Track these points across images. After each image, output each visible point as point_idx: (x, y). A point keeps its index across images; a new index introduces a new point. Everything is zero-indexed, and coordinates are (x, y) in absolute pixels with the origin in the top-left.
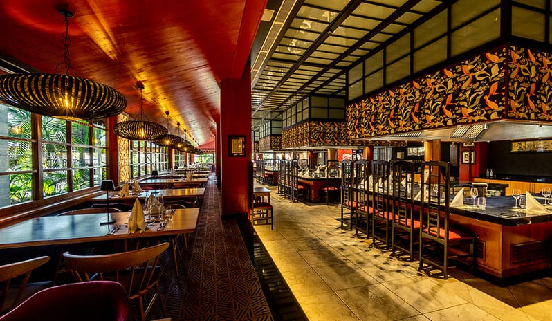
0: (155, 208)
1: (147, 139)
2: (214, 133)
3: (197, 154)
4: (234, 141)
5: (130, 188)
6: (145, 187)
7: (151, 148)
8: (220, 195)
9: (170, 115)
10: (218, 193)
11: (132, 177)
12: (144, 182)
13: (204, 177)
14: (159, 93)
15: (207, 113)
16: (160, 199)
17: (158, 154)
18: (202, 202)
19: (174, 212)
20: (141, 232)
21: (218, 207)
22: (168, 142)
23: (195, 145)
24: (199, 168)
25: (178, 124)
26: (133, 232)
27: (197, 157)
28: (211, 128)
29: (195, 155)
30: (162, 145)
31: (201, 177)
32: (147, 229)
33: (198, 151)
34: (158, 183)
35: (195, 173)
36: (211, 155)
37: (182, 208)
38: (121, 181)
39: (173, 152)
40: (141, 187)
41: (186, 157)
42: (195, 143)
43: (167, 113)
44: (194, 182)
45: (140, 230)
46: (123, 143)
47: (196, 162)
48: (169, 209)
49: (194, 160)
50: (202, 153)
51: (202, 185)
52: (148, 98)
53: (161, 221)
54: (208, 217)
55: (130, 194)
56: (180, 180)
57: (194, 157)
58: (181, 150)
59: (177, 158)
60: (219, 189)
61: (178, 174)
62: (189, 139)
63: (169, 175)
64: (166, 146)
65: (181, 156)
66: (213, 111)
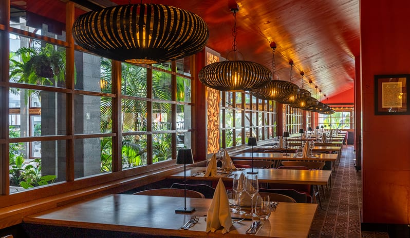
0: (246, 197)
1: (241, 88)
2: (351, 74)
3: (322, 112)
4: (386, 86)
5: (219, 164)
6: (239, 163)
7: (251, 104)
8: (359, 186)
9: (277, 49)
10: (357, 182)
11: (224, 147)
12: (240, 156)
13: (333, 152)
14: (260, 14)
15: (339, 39)
16: (253, 183)
17: (260, 114)
18: (328, 196)
19: (275, 207)
20: (223, 232)
21: (355, 207)
22: (273, 93)
23: (318, 96)
24: (324, 136)
25: (291, 62)
26: (213, 230)
27: (322, 119)
28: (347, 66)
29: (320, 115)
30: (265, 97)
31: (327, 152)
32: (232, 228)
33: (325, 107)
34: (260, 159)
35: (316, 145)
36: (346, 114)
37: (288, 201)
38: (209, 153)
39: (284, 110)
40: (234, 163)
41: (304, 118)
42: (320, 94)
43: (274, 45)
44: (316, 160)
45: (222, 228)
46: (212, 95)
47: (320, 126)
48: (267, 200)
49: (317, 123)
50: (330, 112)
51: (327, 165)
52: (246, 24)
53: (255, 218)
54: (337, 224)
55: (218, 173)
56: (292, 156)
57: (317, 118)
58: (295, 105)
59: (289, 120)
60: (359, 175)
61: (290, 145)
62: (309, 88)
63: (276, 147)
64: (272, 99)
65: (297, 115)
66: (348, 34)
